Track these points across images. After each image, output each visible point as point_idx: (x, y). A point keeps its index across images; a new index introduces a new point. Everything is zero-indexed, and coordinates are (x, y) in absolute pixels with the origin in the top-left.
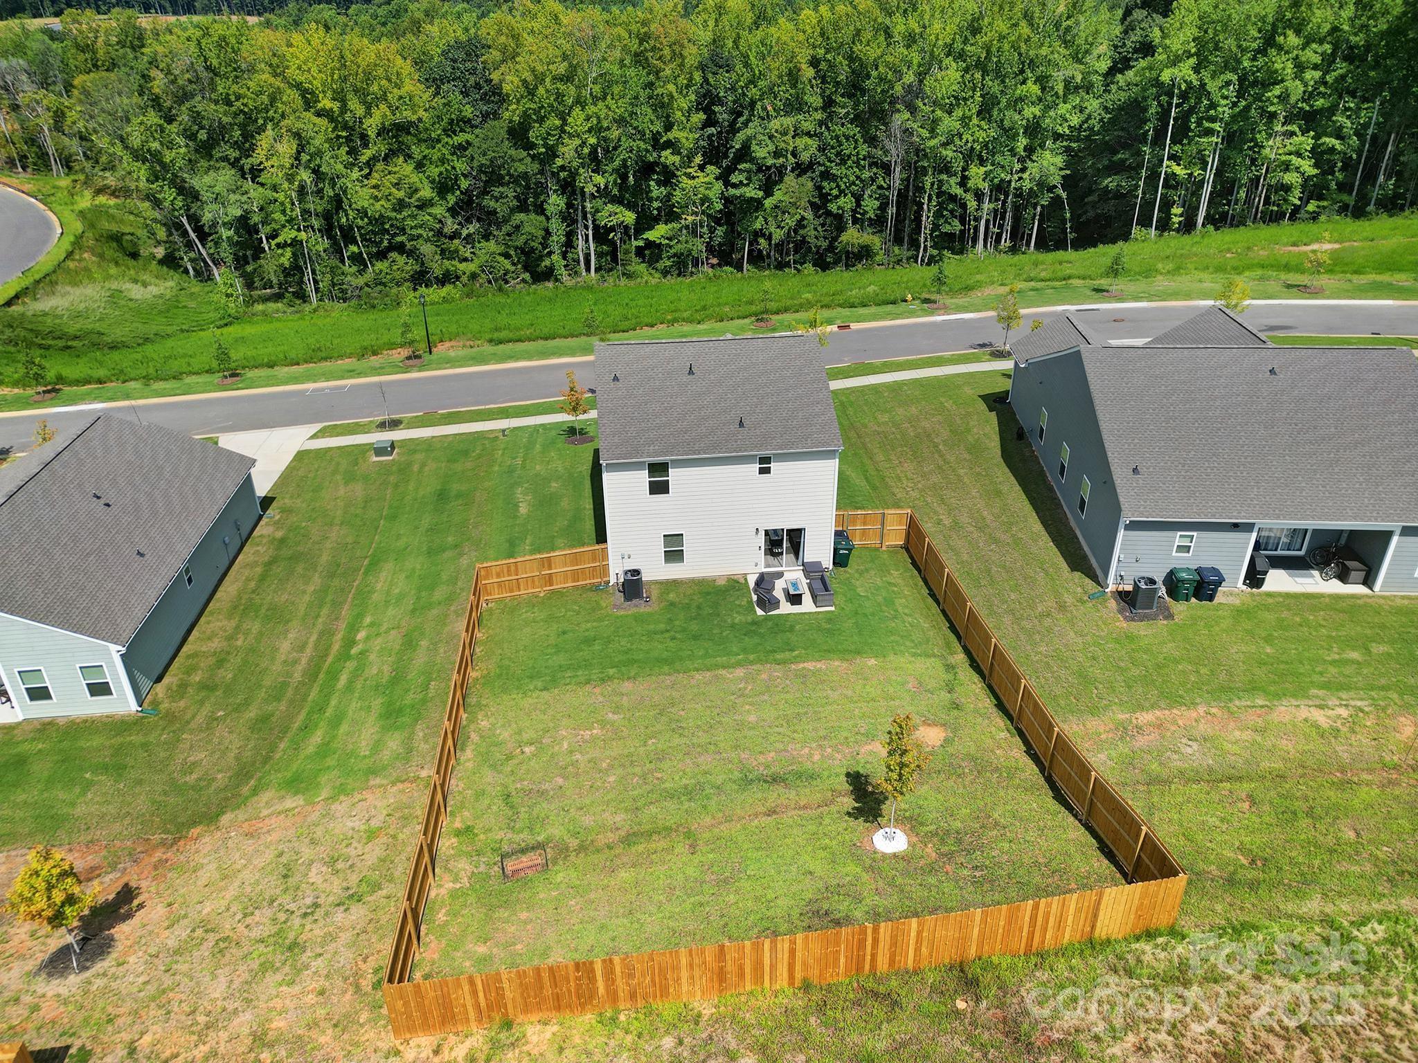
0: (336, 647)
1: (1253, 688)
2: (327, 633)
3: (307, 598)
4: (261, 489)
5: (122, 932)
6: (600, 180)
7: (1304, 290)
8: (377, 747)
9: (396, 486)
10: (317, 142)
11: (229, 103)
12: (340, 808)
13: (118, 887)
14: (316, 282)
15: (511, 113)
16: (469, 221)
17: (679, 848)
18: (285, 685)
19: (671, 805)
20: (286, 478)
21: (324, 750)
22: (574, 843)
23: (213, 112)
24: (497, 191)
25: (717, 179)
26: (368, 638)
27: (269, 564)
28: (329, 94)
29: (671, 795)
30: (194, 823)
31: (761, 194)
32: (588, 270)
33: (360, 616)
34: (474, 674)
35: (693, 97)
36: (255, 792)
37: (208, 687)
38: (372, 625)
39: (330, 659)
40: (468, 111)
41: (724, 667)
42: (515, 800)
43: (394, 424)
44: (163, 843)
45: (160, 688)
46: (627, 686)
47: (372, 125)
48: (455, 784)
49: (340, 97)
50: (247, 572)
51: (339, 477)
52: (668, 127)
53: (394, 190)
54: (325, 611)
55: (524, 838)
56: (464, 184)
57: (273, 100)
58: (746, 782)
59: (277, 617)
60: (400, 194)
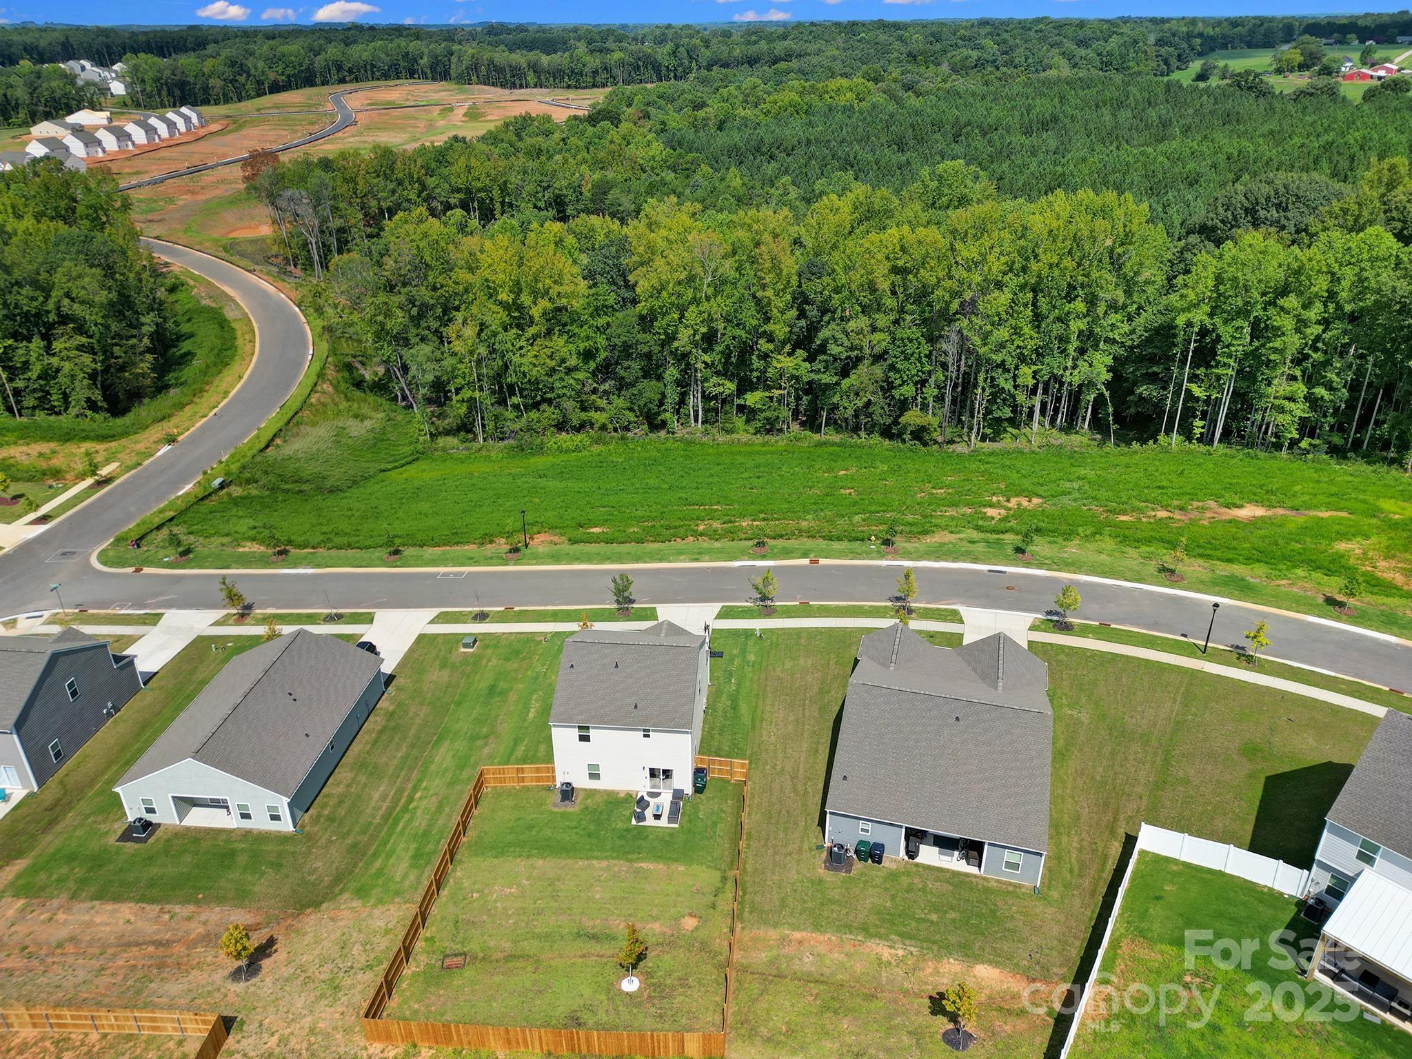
0: (403, 801)
2: (401, 790)
3: (396, 762)
4: (387, 668)
5: (266, 963)
6: (707, 358)
7: (1168, 574)
8: (405, 876)
9: (468, 676)
10: (493, 328)
11: (435, 289)
12: (376, 912)
13: (268, 937)
15: (642, 308)
16: (604, 380)
17: (529, 968)
18: (370, 823)
19: (536, 943)
20: (409, 660)
21: (379, 873)
22: (481, 955)
25: (804, 360)
26: (421, 798)
27: (381, 732)
28: (507, 289)
29: (538, 937)
30: (309, 907)
32: (696, 420)
33: (420, 780)
34: (464, 839)
35: (789, 297)
36: (342, 892)
37: (331, 819)
38: (426, 788)
39: (398, 809)
41: (597, 858)
42: (460, 925)
43: (482, 617)
44: (292, 915)
45: (307, 816)
46: (540, 862)
47: (536, 312)
48: (435, 911)
49: (517, 289)
50: (367, 737)
51: (437, 662)
52: (767, 320)
53: (548, 361)
54: (403, 774)
55: (458, 948)
57: (466, 291)
58: (579, 935)
59: (376, 773)
60: (553, 363)
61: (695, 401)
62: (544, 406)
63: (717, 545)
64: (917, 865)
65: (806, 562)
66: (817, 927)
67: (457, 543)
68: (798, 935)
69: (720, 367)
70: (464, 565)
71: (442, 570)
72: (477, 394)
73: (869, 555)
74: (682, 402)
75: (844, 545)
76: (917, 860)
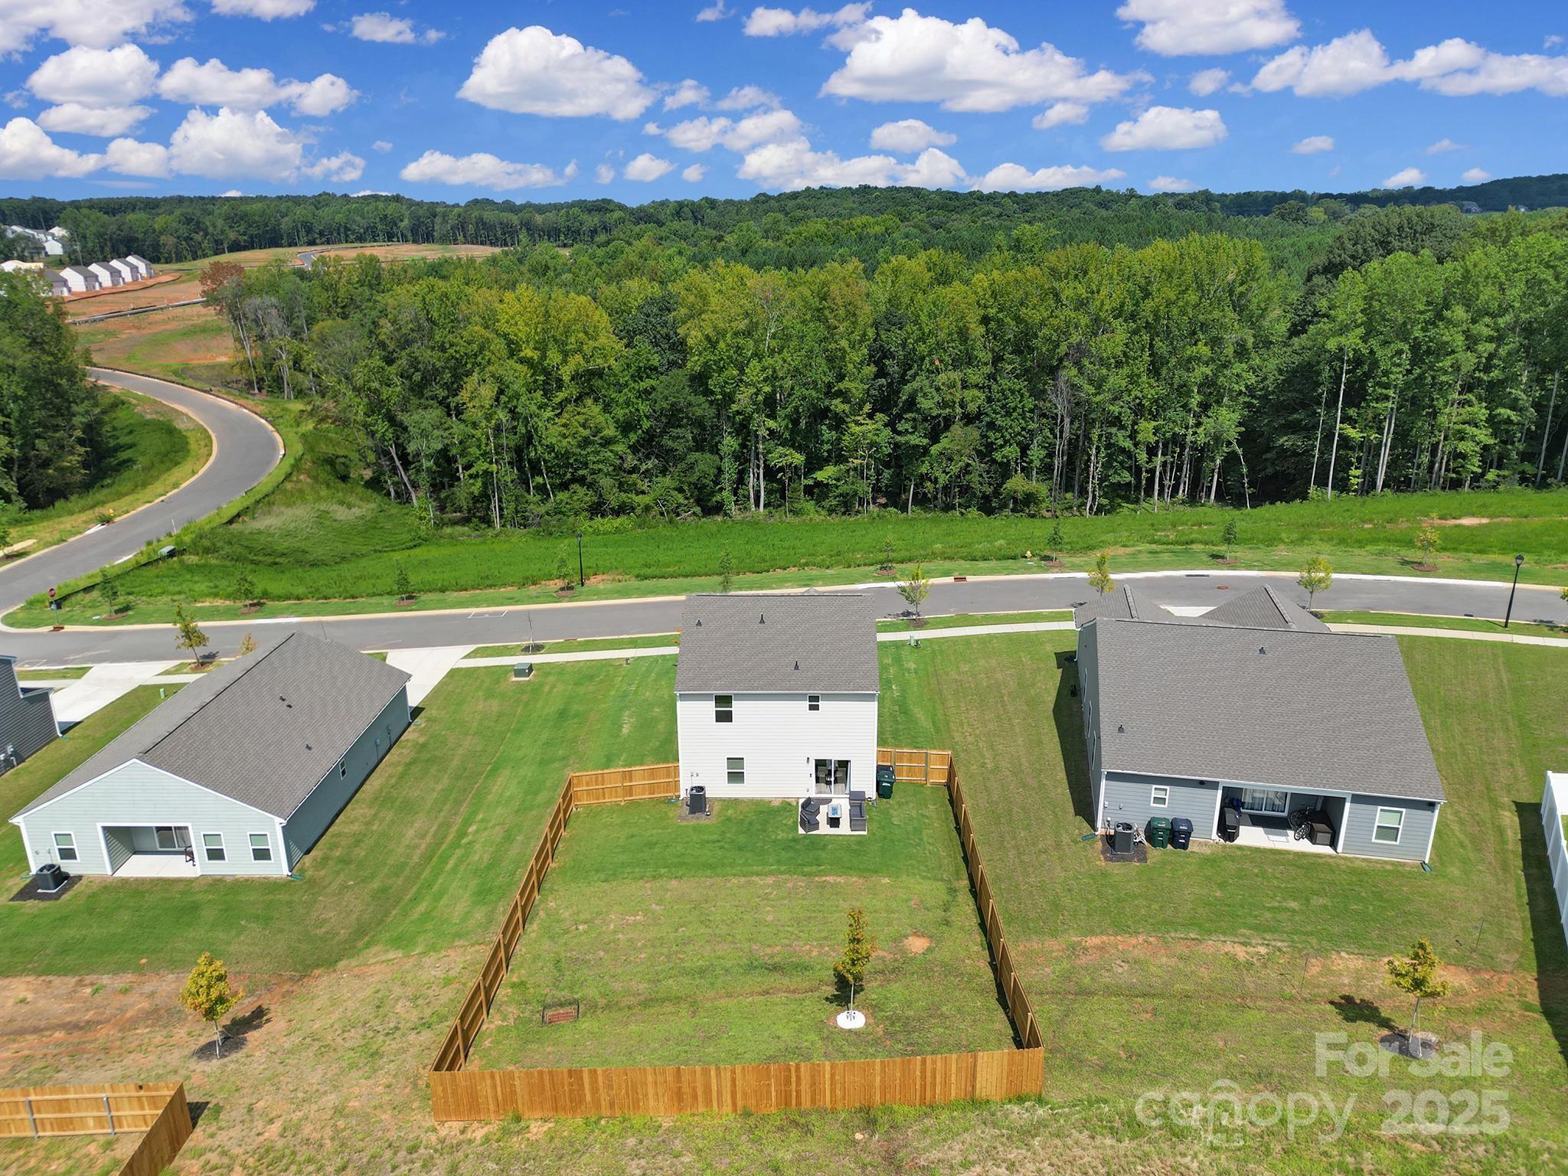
0: (451, 837)
1: (1192, 923)
2: (446, 825)
3: (435, 795)
4: (414, 700)
5: (252, 1036)
6: (771, 424)
7: (1418, 567)
8: (467, 915)
9: (527, 704)
10: (515, 387)
11: (443, 349)
12: (427, 961)
13: (254, 1008)
14: (501, 509)
15: (694, 364)
16: (647, 457)
17: (683, 1013)
18: (405, 864)
19: (686, 980)
20: (438, 692)
21: (426, 916)
22: (602, 1002)
23: (428, 356)
24: (675, 432)
25: (885, 425)
26: (477, 831)
27: (409, 765)
28: (531, 344)
29: (687, 973)
30: (318, 966)
31: (925, 441)
32: (757, 505)
33: (475, 813)
34: (553, 865)
35: (866, 351)
36: (367, 946)
37: (345, 861)
38: (482, 821)
39: (444, 847)
40: (655, 360)
41: (758, 875)
42: (563, 965)
43: (537, 649)
44: (291, 979)
45: (308, 859)
46: (674, 883)
47: (566, 373)
48: (520, 950)
49: (542, 347)
50: (390, 770)
51: (480, 693)
52: (841, 377)
53: (581, 429)
54: (447, 807)
55: (564, 994)
56: (646, 424)
57: (482, 349)
58: (751, 968)
59: (408, 808)
60: (586, 433)
61: (756, 481)
62: (575, 487)
63: (828, 571)
64: (1240, 848)
65: (950, 580)
66: (1121, 928)
67: (491, 586)
68: (1095, 941)
69: (787, 435)
70: (502, 605)
71: (473, 610)
72: (494, 468)
73: (1028, 570)
74: (741, 480)
75: (993, 563)
76: (1238, 842)
